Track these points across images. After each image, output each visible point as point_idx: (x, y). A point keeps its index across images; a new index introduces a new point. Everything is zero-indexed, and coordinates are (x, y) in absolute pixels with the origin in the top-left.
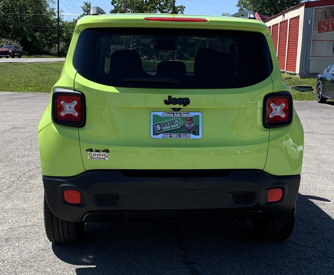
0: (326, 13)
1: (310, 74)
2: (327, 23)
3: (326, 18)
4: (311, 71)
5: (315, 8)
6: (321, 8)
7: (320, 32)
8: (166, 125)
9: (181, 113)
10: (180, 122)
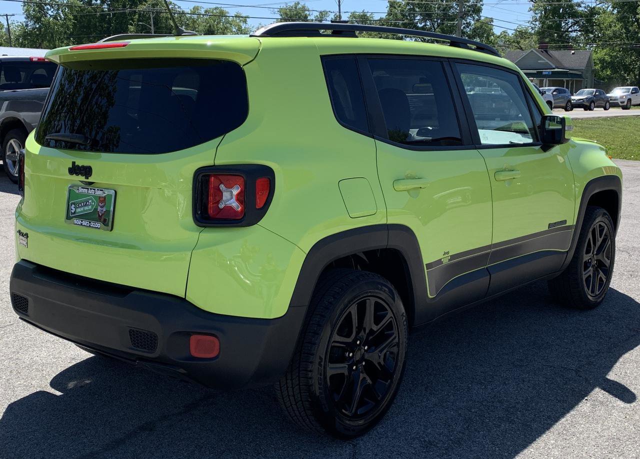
8: (80, 205)
9: (95, 190)
10: (93, 203)
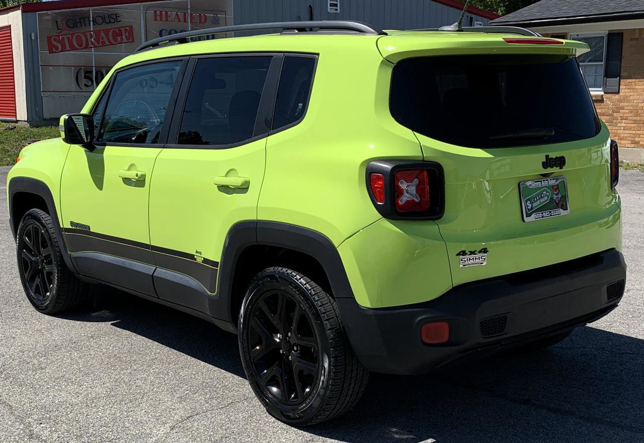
0: (56, 22)
1: (45, 120)
2: (61, 37)
3: (58, 29)
4: (47, 115)
5: (38, 14)
6: (48, 14)
7: (51, 52)
8: (536, 200)
9: (548, 180)
10: (548, 194)
